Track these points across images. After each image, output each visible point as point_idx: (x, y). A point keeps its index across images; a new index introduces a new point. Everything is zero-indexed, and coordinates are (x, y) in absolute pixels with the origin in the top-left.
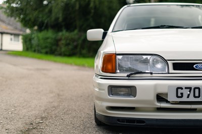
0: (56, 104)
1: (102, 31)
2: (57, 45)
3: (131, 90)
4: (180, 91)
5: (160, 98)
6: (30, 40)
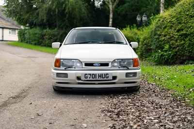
0: (37, 81)
1: (59, 43)
2: (43, 39)
3: (66, 75)
4: (86, 75)
5: (79, 78)
6: (24, 34)
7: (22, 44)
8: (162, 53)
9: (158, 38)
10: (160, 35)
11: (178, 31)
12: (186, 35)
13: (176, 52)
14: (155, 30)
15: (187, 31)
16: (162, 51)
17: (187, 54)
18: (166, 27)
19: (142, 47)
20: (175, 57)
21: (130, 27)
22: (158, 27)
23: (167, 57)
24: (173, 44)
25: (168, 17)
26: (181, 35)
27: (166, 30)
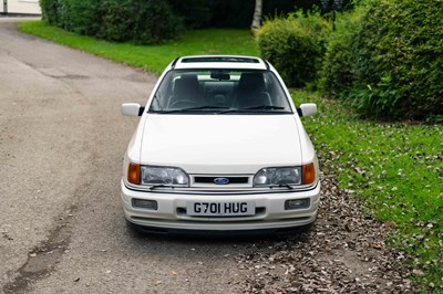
2: (101, 22)
3: (153, 204)
4: (198, 206)
5: (182, 210)
6: (55, 7)
7: (51, 29)
8: (376, 91)
9: (368, 56)
10: (373, 49)
11: (415, 42)
12: (432, 55)
13: (407, 92)
14: (362, 35)
15: (434, 45)
16: (375, 86)
17: (432, 99)
18: (386, 30)
20: (404, 104)
22: (369, 27)
23: (385, 102)
24: (400, 73)
25: (393, 5)
26: (421, 54)
27: (386, 38)
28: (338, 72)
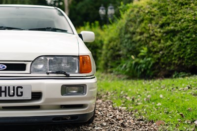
8: (137, 60)
9: (131, 38)
10: (134, 33)
11: (162, 26)
12: (174, 33)
13: (159, 59)
14: (127, 25)
15: (176, 26)
16: (136, 57)
17: (176, 62)
18: (142, 21)
19: (107, 53)
20: (157, 67)
21: (90, 25)
22: (130, 21)
23: (144, 66)
24: (153, 47)
25: (146, 6)
26: (167, 33)
27: (143, 25)
28: (111, 55)
